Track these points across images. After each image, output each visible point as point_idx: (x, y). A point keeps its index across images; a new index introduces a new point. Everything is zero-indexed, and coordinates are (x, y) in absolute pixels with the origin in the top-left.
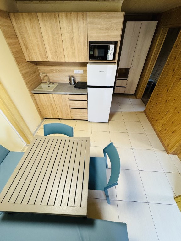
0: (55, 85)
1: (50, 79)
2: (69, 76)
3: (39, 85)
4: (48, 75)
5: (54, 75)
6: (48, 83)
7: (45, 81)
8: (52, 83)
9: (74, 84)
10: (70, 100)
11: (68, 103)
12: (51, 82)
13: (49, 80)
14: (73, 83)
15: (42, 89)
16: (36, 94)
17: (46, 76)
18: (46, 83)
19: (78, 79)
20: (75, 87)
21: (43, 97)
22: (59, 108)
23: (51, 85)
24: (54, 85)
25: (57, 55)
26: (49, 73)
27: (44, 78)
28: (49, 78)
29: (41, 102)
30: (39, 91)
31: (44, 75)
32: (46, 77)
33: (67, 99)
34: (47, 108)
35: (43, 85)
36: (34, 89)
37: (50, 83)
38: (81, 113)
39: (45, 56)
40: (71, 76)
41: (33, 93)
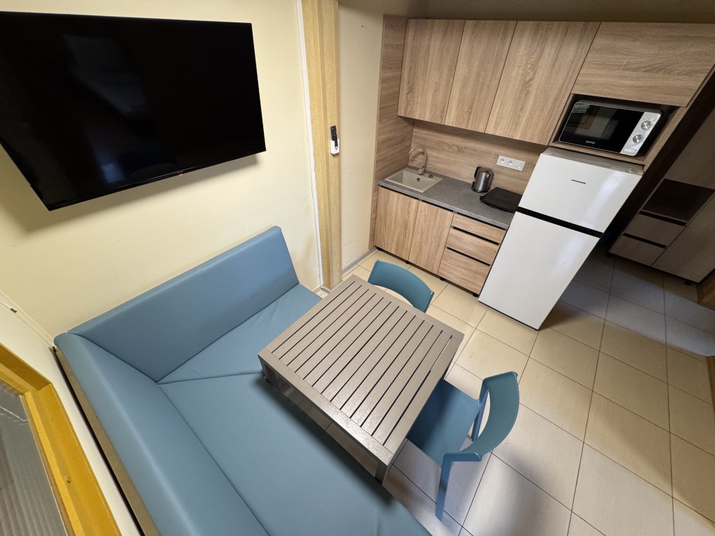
0: (434, 181)
1: (429, 162)
2: (478, 168)
3: (398, 170)
4: (428, 152)
5: (441, 156)
6: (421, 171)
7: (414, 164)
8: (429, 172)
9: (482, 192)
10: (455, 228)
11: (445, 234)
12: (427, 169)
13: (426, 165)
14: (480, 188)
15: (402, 182)
16: (383, 189)
17: (423, 153)
18: (417, 169)
19: (499, 182)
20: (482, 198)
21: (396, 199)
22: (419, 237)
23: (425, 179)
24: (430, 179)
25: (470, 113)
26: (432, 148)
27: (415, 156)
28: (427, 160)
29: (386, 210)
30: (394, 184)
31: (421, 150)
32: (421, 156)
33: (448, 224)
34: (393, 226)
35: (406, 174)
36: (386, 177)
37: (425, 171)
38: (469, 270)
39: (443, 111)
40: (485, 169)
41: (379, 185)
